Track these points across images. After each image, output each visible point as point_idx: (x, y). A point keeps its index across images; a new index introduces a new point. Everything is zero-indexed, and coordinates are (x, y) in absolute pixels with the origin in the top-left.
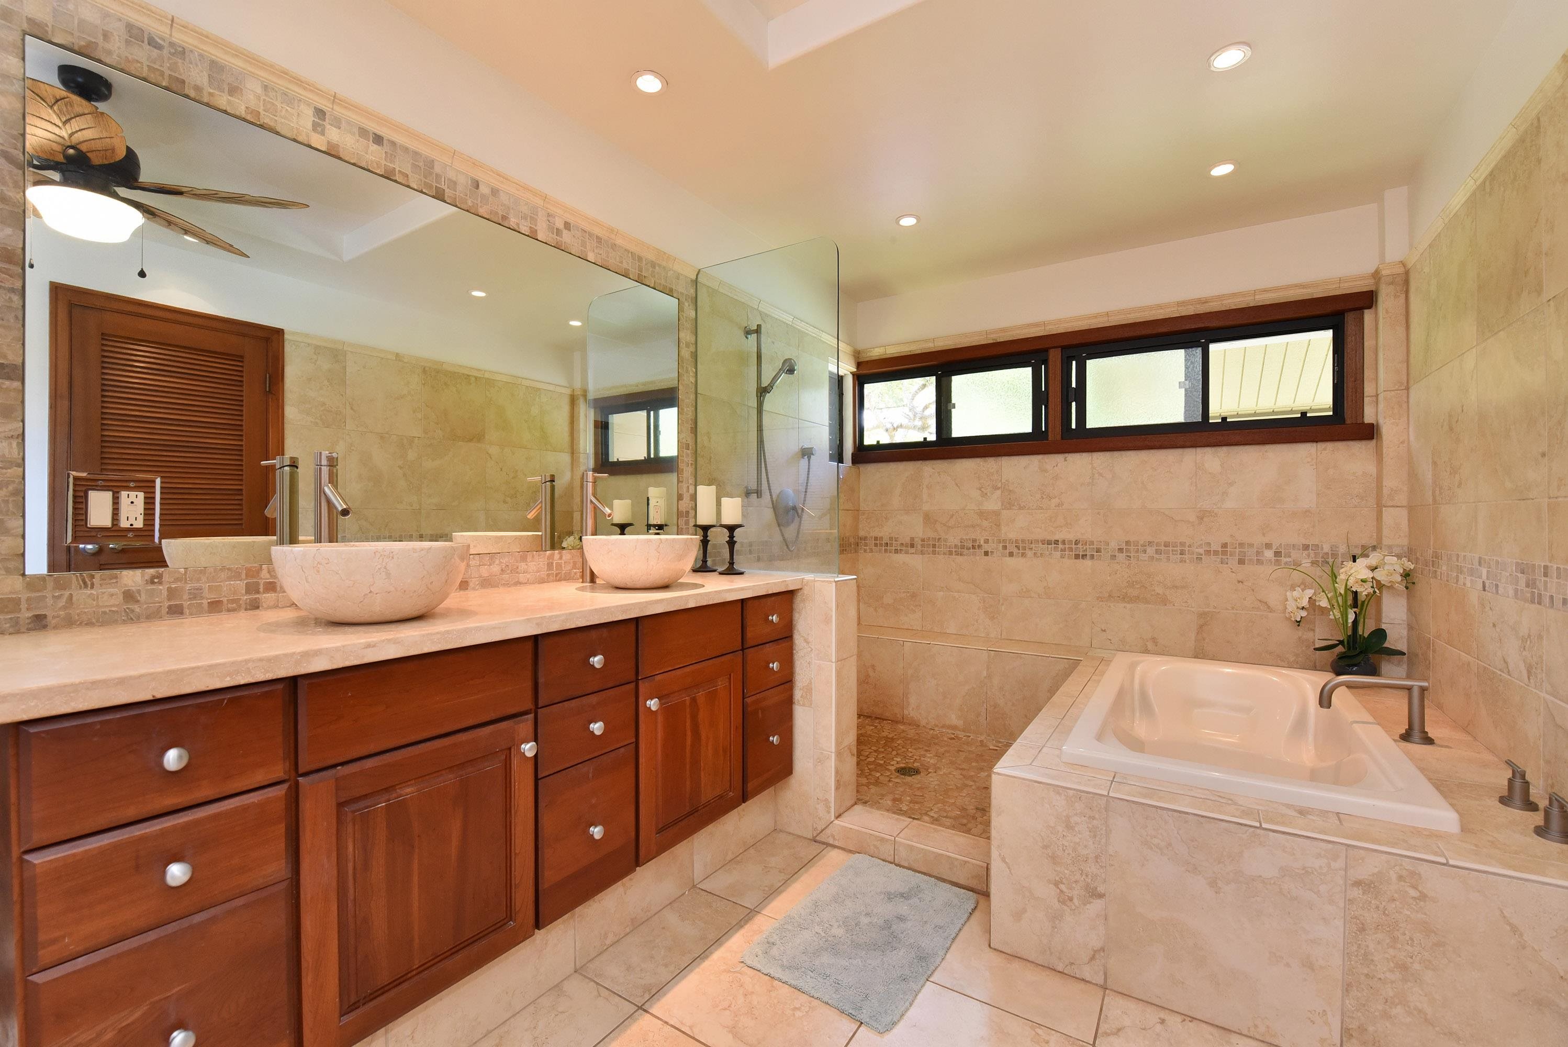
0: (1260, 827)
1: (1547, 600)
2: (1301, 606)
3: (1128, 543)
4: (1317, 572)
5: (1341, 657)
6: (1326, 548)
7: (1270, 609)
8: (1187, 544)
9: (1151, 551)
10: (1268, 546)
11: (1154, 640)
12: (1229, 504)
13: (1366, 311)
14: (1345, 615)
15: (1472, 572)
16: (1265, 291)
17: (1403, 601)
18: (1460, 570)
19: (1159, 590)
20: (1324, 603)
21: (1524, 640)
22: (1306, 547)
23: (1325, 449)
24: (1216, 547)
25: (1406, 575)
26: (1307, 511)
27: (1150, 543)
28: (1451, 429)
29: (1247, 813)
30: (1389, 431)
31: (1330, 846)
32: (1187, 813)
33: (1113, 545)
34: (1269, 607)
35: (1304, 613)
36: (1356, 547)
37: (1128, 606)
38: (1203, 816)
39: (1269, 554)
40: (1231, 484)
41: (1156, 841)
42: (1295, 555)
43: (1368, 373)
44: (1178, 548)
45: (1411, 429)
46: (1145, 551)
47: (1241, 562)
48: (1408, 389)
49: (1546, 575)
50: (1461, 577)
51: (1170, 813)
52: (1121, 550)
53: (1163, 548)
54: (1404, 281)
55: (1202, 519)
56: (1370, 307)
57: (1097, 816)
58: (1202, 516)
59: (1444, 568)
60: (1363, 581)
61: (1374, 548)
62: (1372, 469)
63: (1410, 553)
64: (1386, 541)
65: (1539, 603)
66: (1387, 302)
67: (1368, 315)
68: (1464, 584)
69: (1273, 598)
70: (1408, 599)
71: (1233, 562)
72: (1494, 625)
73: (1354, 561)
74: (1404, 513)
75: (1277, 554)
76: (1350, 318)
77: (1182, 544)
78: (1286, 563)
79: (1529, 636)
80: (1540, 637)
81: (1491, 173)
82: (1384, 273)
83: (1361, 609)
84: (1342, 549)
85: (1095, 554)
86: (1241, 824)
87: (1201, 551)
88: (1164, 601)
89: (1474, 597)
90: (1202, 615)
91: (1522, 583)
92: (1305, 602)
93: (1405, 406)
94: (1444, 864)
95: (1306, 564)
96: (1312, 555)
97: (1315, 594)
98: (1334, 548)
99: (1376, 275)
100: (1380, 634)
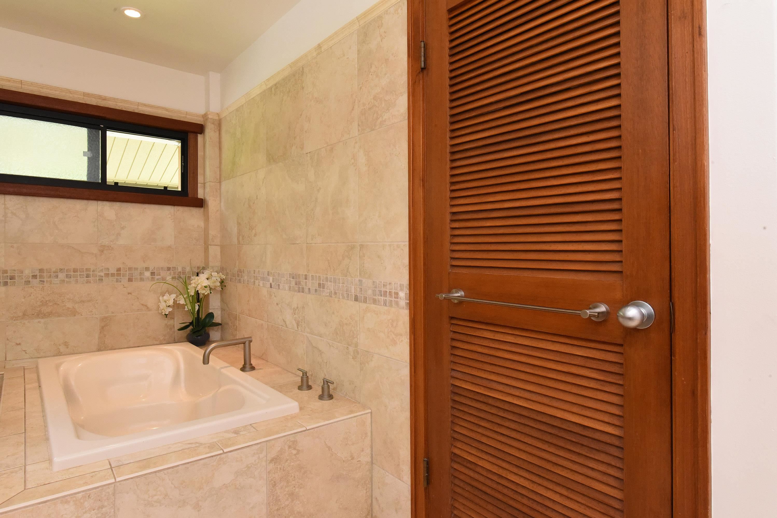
0: (224, 453)
1: (306, 290)
2: (168, 305)
3: (41, 270)
4: (175, 283)
5: (194, 332)
6: (180, 269)
7: (148, 309)
8: (92, 270)
9: (62, 276)
10: (147, 269)
11: (66, 344)
12: (121, 242)
13: (199, 135)
14: (193, 308)
15: (263, 279)
16: (145, 105)
17: (219, 296)
18: (256, 278)
19: (69, 305)
20: (182, 302)
21: (294, 310)
22: (169, 269)
23: (178, 210)
24: (113, 271)
25: (222, 282)
26: (170, 247)
27: (61, 270)
28: (250, 206)
29: (212, 447)
30: (212, 203)
31: (259, 446)
32: (178, 466)
33: (27, 272)
34: (148, 308)
35: (170, 309)
36: (194, 267)
37: (42, 321)
38: (188, 463)
39: (147, 274)
40: (123, 228)
41: (156, 498)
42: (163, 274)
43: (200, 171)
44: (85, 273)
45: (222, 204)
46: (57, 276)
47: (130, 280)
48: (220, 182)
49: (306, 279)
50: (257, 281)
51: (165, 472)
52: (34, 277)
53: (72, 273)
54: (219, 124)
55: (103, 251)
56: (201, 133)
57: (106, 504)
58: (103, 249)
59: (246, 278)
60: (205, 287)
61: (204, 268)
62: (202, 224)
63: (222, 270)
64: (211, 264)
65: (303, 292)
66: (210, 132)
67: (200, 138)
68: (259, 285)
69: (151, 301)
70: (221, 295)
71: (125, 281)
72: (277, 304)
73: (198, 275)
74: (218, 249)
75: (153, 274)
76: (191, 136)
77: (87, 270)
78: (158, 279)
79: (297, 308)
80: (303, 307)
81: (275, 85)
82: (210, 117)
83: (201, 303)
84: (188, 269)
85: (9, 281)
86: (212, 456)
87: (102, 274)
88: (74, 313)
89: (264, 291)
90: (103, 319)
91: (293, 283)
92: (171, 303)
93: (219, 191)
94: (305, 431)
95: (169, 278)
96: (172, 273)
97: (177, 296)
98: (184, 268)
99: (205, 116)
100: (211, 315)
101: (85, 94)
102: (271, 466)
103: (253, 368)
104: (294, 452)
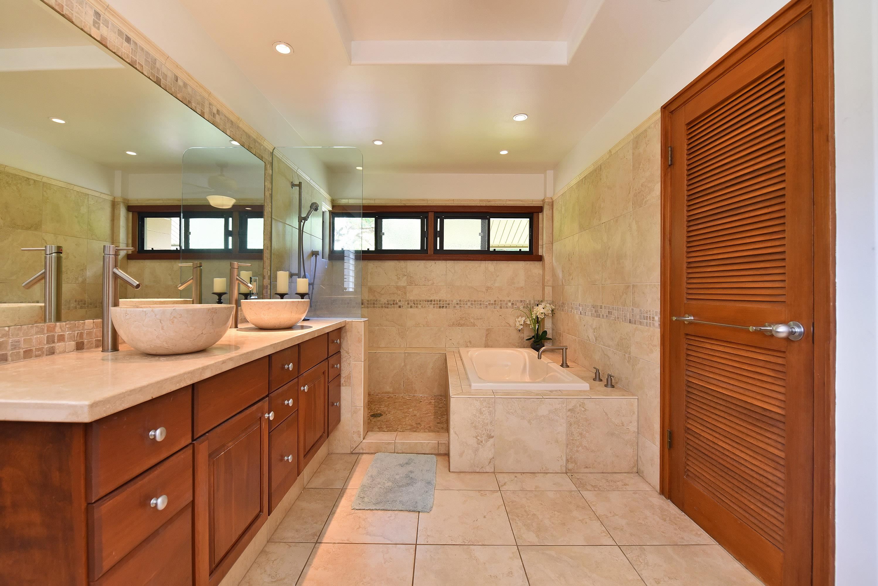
0: (543, 398)
1: (601, 316)
2: (520, 324)
3: (460, 301)
4: (525, 310)
5: (535, 342)
6: (528, 302)
7: (510, 326)
8: (482, 301)
9: (469, 304)
10: (510, 301)
11: (470, 342)
12: (497, 285)
13: (540, 213)
14: (535, 327)
15: (577, 309)
16: (510, 200)
17: (551, 320)
18: (572, 308)
19: (472, 321)
20: (528, 322)
21: (594, 329)
22: (521, 301)
23: (527, 264)
24: (492, 302)
25: (552, 311)
26: (522, 288)
27: (469, 300)
28: (569, 260)
29: (537, 395)
30: (546, 258)
31: (562, 400)
32: (521, 398)
33: (455, 301)
34: (510, 325)
35: (522, 327)
36: (536, 301)
37: (460, 328)
38: (526, 398)
39: (510, 304)
40: (497, 276)
41: (511, 411)
42: (518, 304)
43: (540, 236)
44: (479, 303)
45: (553, 258)
46: (467, 304)
47: (501, 308)
48: (552, 244)
49: (601, 308)
50: (573, 310)
51: (516, 399)
52: (457, 304)
53: (473, 303)
54: (552, 204)
55: (487, 290)
56: (541, 212)
57: (491, 406)
58: (488, 288)
59: (566, 308)
60: (542, 313)
61: (542, 301)
62: (541, 272)
63: (552, 303)
64: (546, 299)
65: (599, 317)
66: (546, 211)
67: (540, 215)
68: (574, 313)
69: (511, 322)
70: (552, 319)
71: (498, 308)
72: (584, 326)
73: (538, 306)
74: (551, 288)
75: (513, 304)
76: (535, 215)
77: (480, 301)
78: (515, 308)
79: (596, 328)
80: (599, 328)
82: (546, 201)
83: (539, 324)
84: (532, 302)
85: (447, 306)
86: (537, 398)
87: (487, 303)
88: (474, 325)
89: (577, 317)
90: (488, 330)
91: (594, 311)
92: (522, 323)
93: (551, 249)
94: (590, 398)
95: (521, 308)
96: (523, 304)
97: (526, 319)
98: (530, 301)
99: (543, 201)
100: (545, 332)
101: (481, 200)
102: (569, 413)
103: (568, 366)
104: (583, 409)
